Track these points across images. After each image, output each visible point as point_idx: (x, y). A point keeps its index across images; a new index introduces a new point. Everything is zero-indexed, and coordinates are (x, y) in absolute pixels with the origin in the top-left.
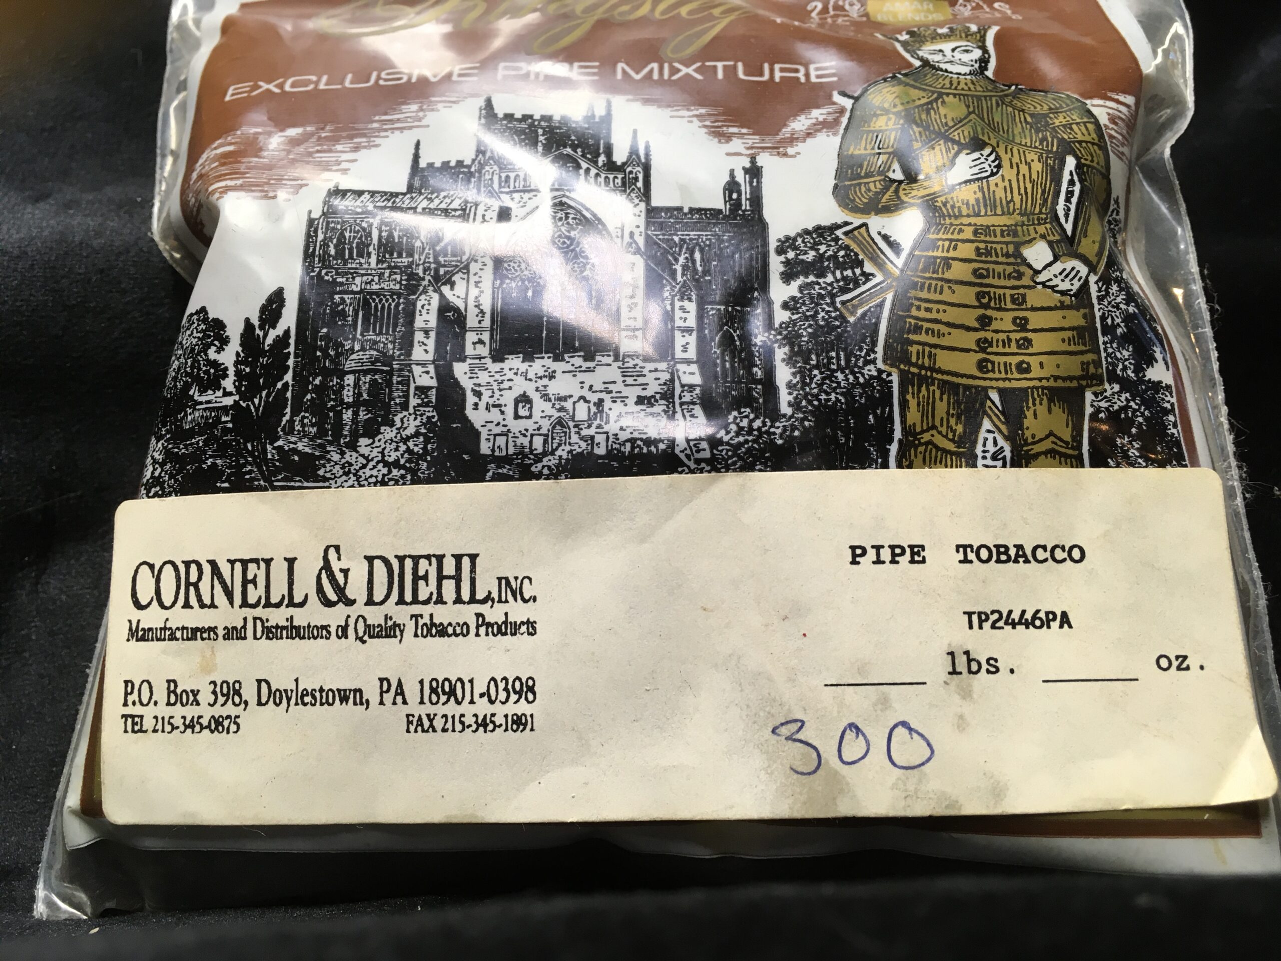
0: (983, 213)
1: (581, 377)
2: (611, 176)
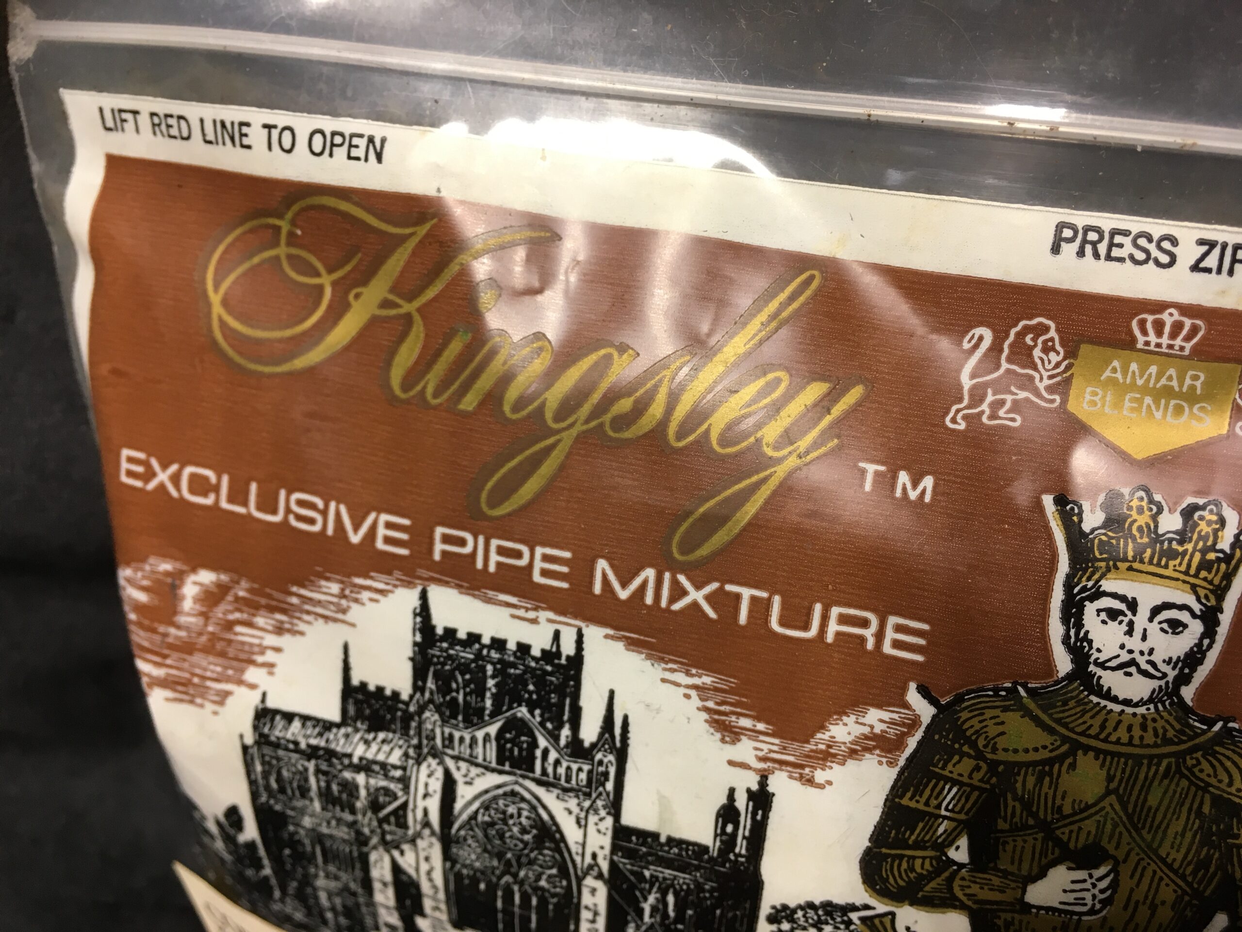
2: (575, 767)
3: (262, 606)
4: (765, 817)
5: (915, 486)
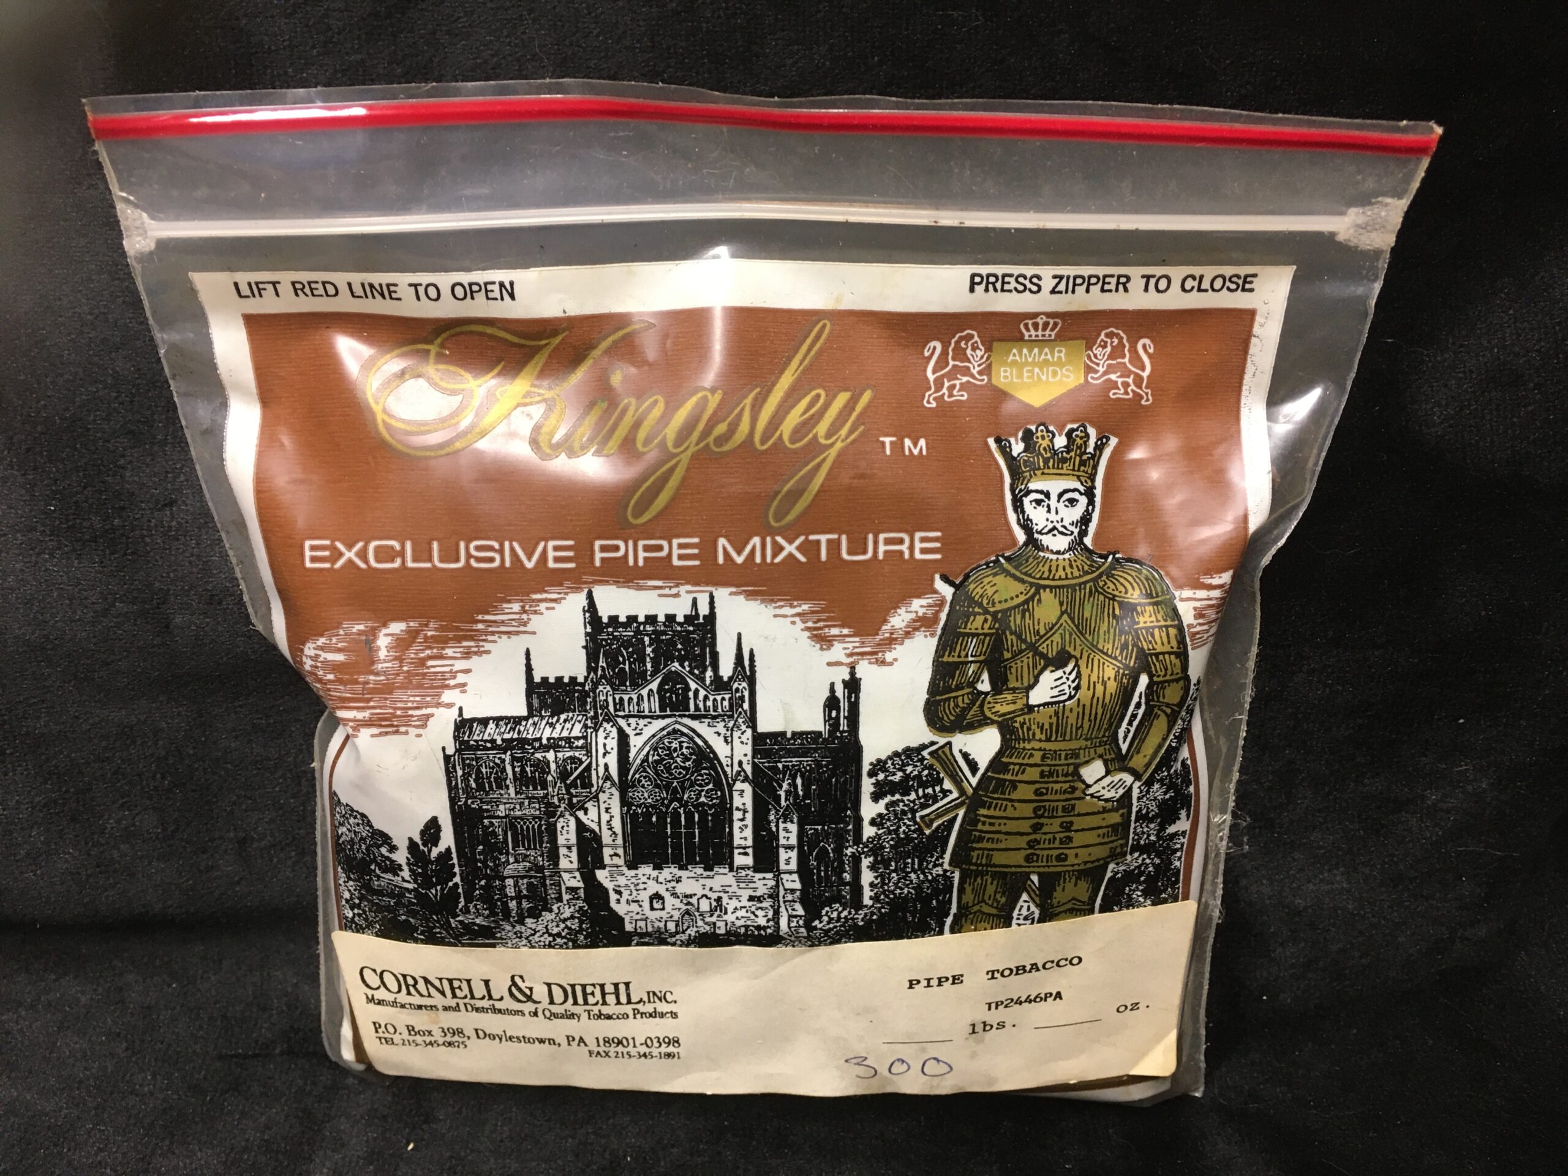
0: (1053, 739)
1: (702, 881)
2: (719, 698)
3: (451, 639)
4: (857, 698)
5: (915, 445)
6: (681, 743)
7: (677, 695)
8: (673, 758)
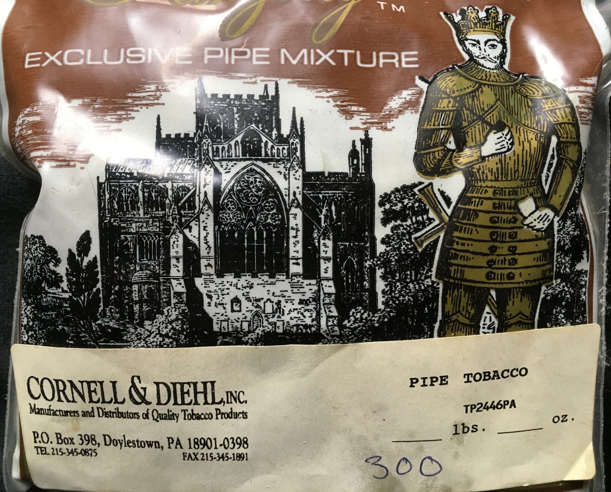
0: (500, 179)
1: (268, 287)
2: (281, 148)
3: (110, 110)
4: (370, 151)
5: (398, 7)
6: (255, 178)
7: (254, 145)
8: (250, 188)
